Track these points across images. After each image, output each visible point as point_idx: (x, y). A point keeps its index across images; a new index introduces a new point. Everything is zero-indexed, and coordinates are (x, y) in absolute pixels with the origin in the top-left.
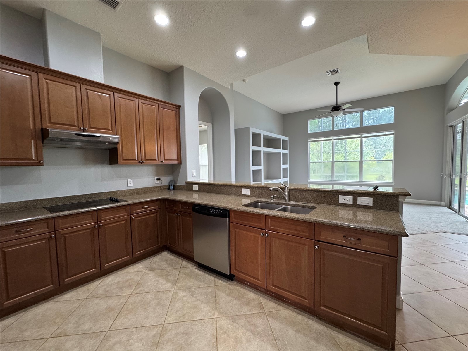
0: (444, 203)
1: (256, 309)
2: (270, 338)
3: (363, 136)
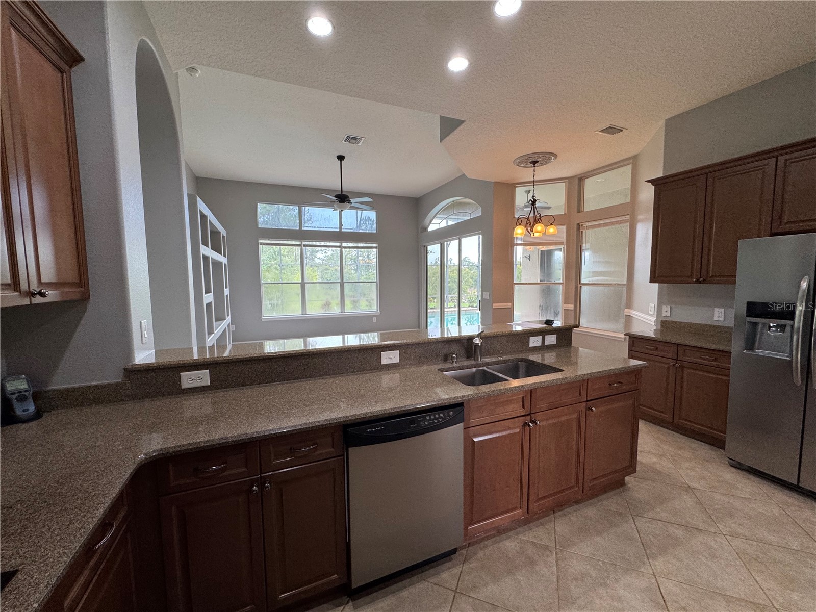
3: (344, 244)
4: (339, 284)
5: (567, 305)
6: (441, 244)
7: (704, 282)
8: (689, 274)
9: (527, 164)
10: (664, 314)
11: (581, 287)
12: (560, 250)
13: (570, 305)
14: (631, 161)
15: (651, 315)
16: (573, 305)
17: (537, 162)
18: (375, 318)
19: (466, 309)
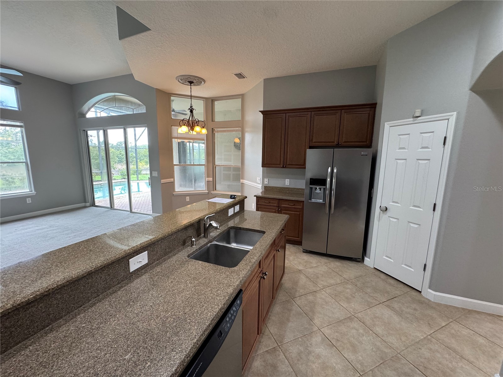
0: (89, 203)
1: (279, 355)
2: (305, 339)
5: (208, 178)
6: (104, 131)
7: (285, 167)
8: (279, 163)
9: (185, 82)
10: (265, 183)
11: (215, 167)
12: (203, 143)
13: (210, 178)
14: (241, 96)
15: (258, 183)
16: (212, 179)
17: (193, 82)
18: (30, 199)
19: (120, 181)
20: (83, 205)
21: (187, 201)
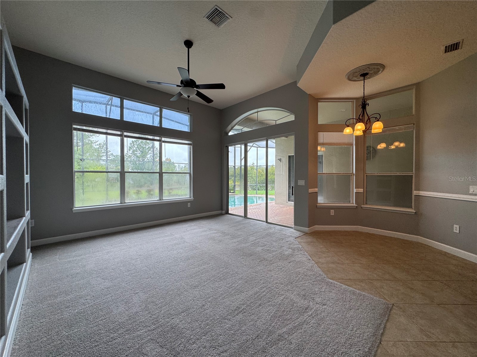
0: (224, 211)
3: (163, 139)
4: (158, 174)
5: (357, 189)
6: (245, 145)
11: (366, 176)
13: (360, 189)
16: (362, 190)
17: (367, 74)
18: (190, 203)
20: (219, 212)
21: (331, 214)
